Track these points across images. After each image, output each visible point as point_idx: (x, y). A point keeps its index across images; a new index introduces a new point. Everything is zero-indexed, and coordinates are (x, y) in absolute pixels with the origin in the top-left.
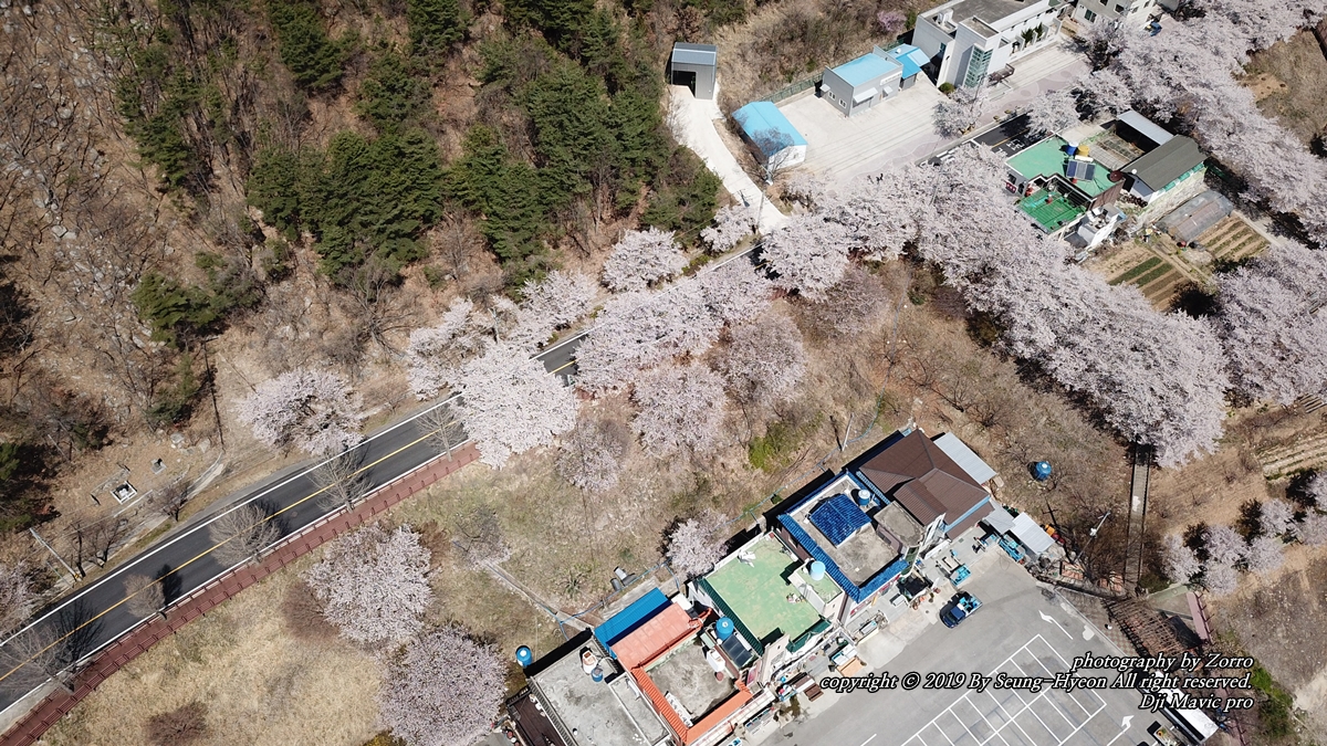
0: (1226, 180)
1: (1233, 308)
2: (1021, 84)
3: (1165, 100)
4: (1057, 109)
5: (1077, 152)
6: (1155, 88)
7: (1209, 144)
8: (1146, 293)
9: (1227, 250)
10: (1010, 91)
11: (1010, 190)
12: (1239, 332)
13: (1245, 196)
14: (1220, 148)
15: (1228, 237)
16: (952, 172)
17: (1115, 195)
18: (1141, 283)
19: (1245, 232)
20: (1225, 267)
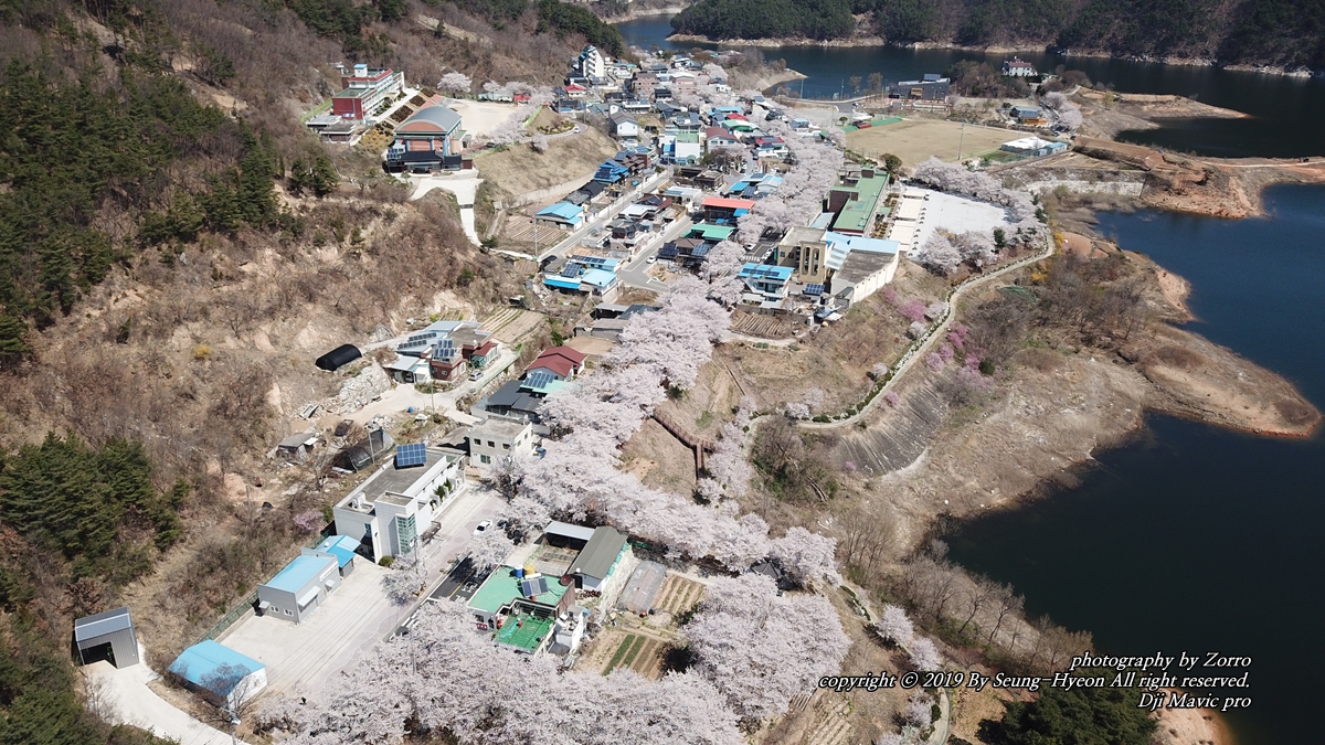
0: (651, 549)
1: (706, 651)
2: (451, 534)
3: (575, 504)
4: (492, 543)
5: (524, 573)
6: (563, 497)
7: (623, 526)
8: (637, 669)
9: (678, 604)
10: (445, 543)
11: (482, 629)
12: (721, 668)
13: (669, 556)
14: (633, 526)
15: (674, 594)
16: (422, 634)
17: (572, 596)
18: (628, 662)
19: (684, 584)
20: (684, 619)
